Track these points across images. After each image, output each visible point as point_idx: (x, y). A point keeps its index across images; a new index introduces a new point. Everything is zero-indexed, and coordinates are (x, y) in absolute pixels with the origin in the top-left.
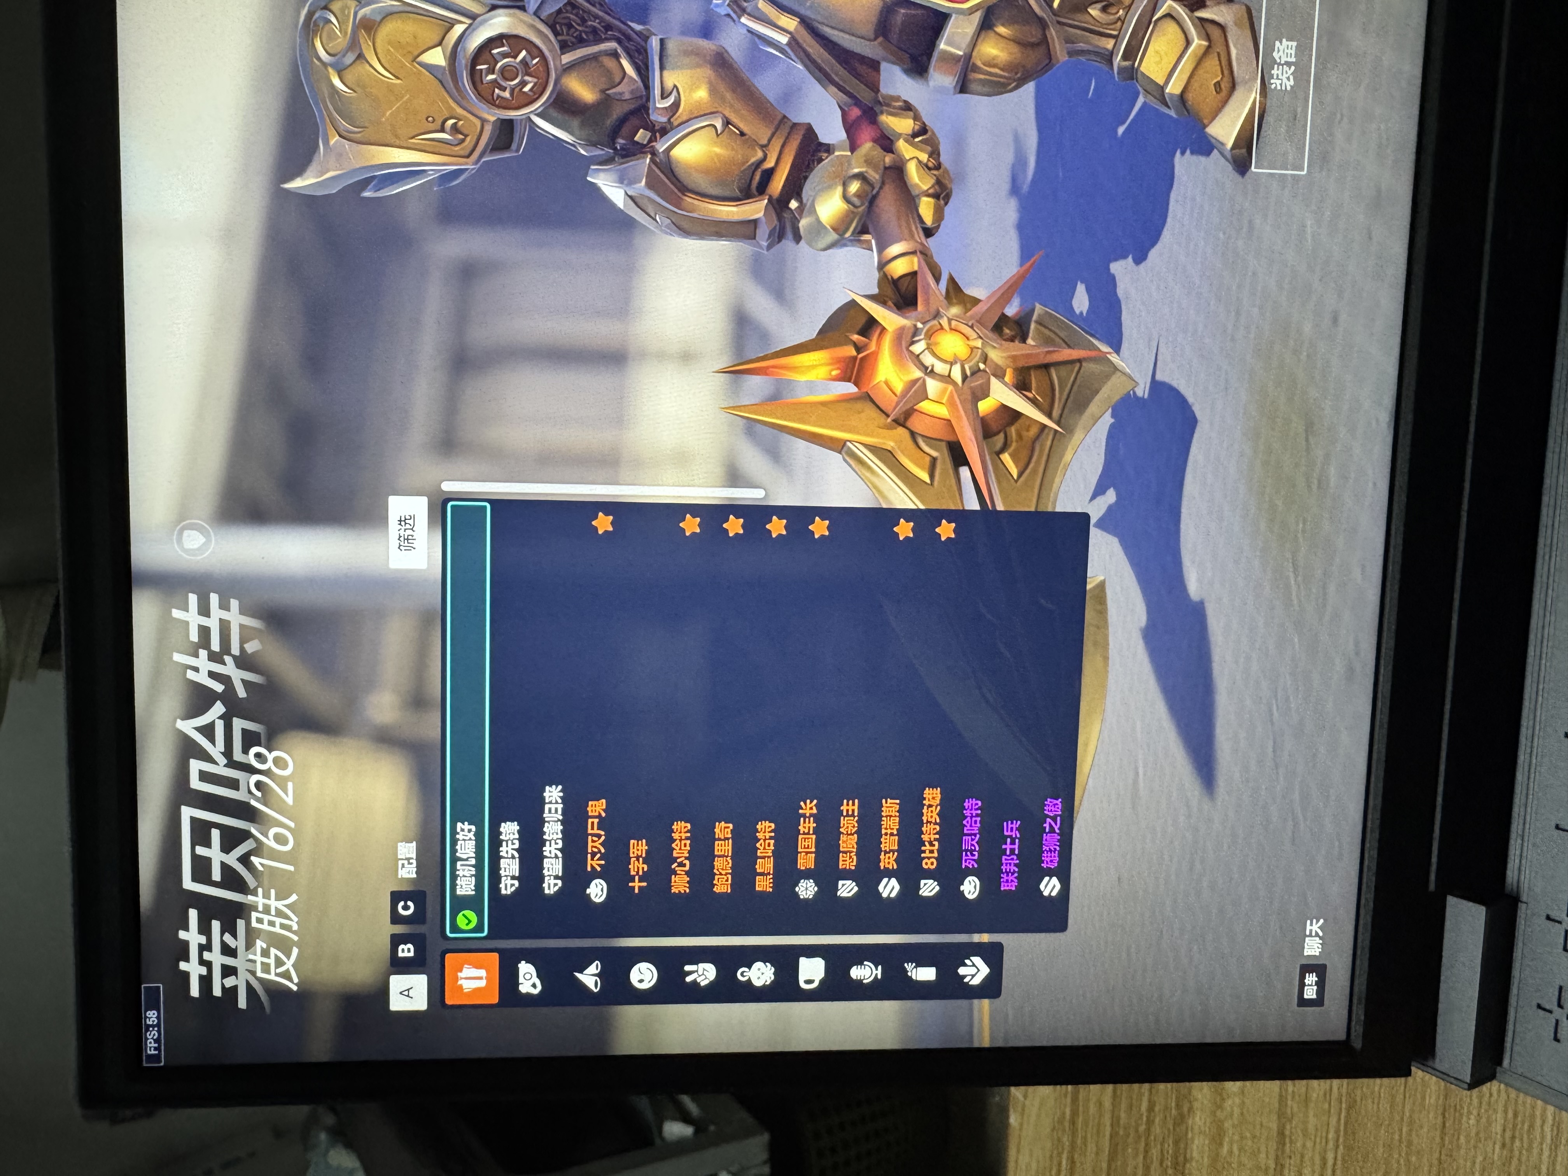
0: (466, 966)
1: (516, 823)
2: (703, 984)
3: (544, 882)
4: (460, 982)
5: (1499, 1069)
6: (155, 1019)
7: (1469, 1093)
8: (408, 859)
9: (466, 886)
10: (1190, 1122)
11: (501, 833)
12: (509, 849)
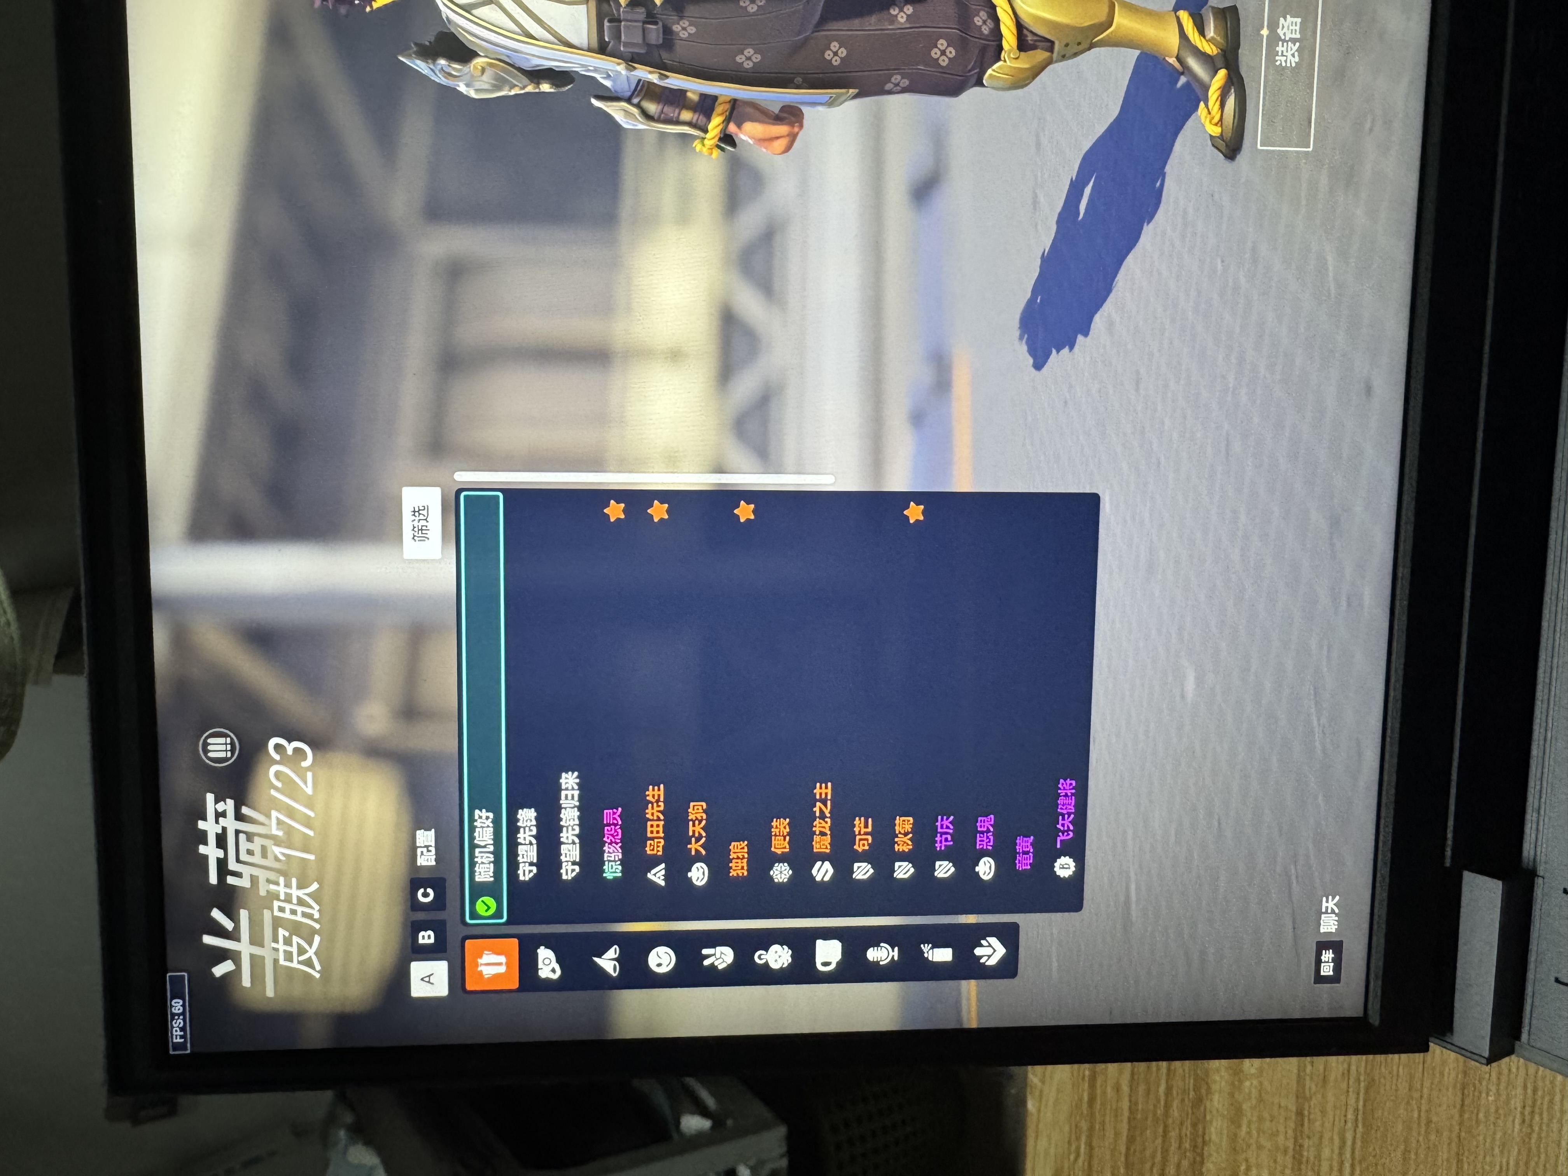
0: (485, 952)
1: (533, 810)
2: (720, 967)
3: (561, 868)
4: (479, 969)
5: (1517, 1043)
6: (181, 1008)
7: (1487, 1068)
8: (427, 847)
9: (484, 873)
10: (1208, 1104)
11: (518, 820)
12: (526, 836)
